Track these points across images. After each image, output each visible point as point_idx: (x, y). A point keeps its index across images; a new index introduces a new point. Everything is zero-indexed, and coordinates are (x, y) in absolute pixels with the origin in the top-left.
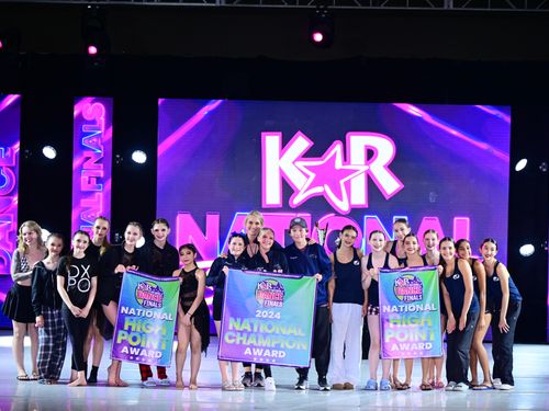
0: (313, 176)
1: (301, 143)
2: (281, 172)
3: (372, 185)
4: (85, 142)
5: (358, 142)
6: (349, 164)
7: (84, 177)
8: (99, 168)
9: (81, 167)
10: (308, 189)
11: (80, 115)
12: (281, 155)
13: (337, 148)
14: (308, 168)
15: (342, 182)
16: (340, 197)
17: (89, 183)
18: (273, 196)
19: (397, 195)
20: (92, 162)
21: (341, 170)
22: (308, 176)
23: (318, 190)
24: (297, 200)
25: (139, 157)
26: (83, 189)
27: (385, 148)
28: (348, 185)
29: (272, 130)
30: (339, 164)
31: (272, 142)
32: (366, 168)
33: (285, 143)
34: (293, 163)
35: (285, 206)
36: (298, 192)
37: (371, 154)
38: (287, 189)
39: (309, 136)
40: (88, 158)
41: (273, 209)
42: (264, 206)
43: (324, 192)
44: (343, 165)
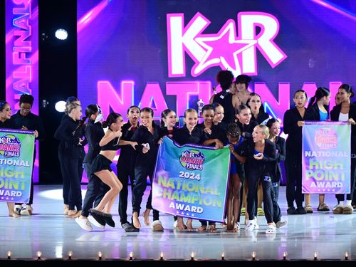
0: (210, 49)
1: (200, 23)
2: (184, 47)
3: (260, 57)
4: (15, 22)
5: (248, 21)
6: (241, 39)
7: (15, 53)
8: (28, 45)
9: (12, 45)
10: (206, 61)
12: (184, 32)
13: (230, 26)
15: (235, 54)
16: (234, 67)
17: (20, 57)
18: (177, 67)
19: (282, 64)
20: (21, 40)
21: (234, 43)
22: (206, 50)
23: (215, 61)
24: (198, 70)
25: (61, 35)
26: (14, 63)
27: (271, 25)
28: (240, 56)
29: (175, 11)
30: (232, 40)
31: (175, 22)
32: (255, 42)
33: (187, 23)
34: (194, 39)
35: (188, 76)
36: (199, 63)
37: (258, 30)
38: (189, 61)
39: (206, 16)
40: (17, 37)
41: (177, 79)
42: (170, 76)
43: (221, 63)
44: (236, 39)
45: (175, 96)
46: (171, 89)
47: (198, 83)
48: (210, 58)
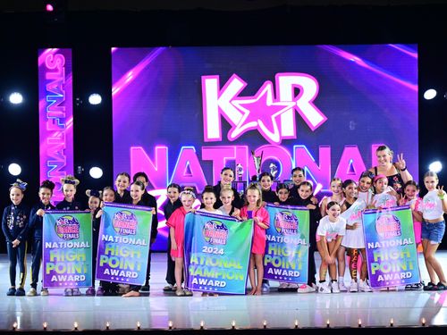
0: (247, 112)
1: (236, 85)
2: (220, 109)
3: (299, 119)
4: (49, 87)
5: (286, 82)
6: (279, 101)
8: (62, 110)
10: (243, 125)
11: (44, 65)
12: (219, 96)
13: (268, 88)
14: (242, 105)
15: (273, 117)
16: (271, 130)
17: (54, 123)
18: (213, 131)
19: (322, 126)
20: (56, 105)
21: (272, 106)
22: (243, 113)
23: (252, 124)
24: (235, 134)
25: (95, 99)
26: (48, 129)
27: (310, 86)
28: (278, 119)
29: (211, 73)
30: (270, 102)
31: (211, 84)
32: (294, 104)
33: (222, 85)
34: (230, 102)
35: (224, 141)
36: (235, 127)
37: (297, 91)
38: (226, 125)
39: (242, 78)
41: (213, 143)
42: (205, 141)
43: (258, 125)
44: (274, 102)
45: (212, 161)
46: (207, 154)
47: (235, 147)
48: (247, 121)
